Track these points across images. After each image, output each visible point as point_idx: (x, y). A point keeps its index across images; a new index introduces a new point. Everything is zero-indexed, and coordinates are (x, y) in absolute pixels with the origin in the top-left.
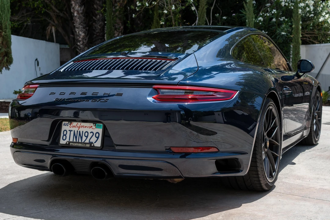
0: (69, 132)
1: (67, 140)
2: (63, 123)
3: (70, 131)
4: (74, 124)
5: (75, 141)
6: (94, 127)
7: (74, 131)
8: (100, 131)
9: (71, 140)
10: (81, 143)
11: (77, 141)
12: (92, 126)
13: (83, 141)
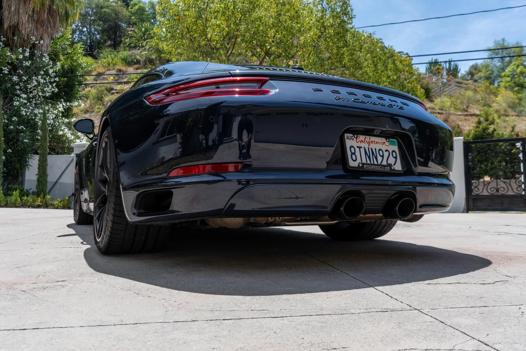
0: (357, 150)
1: (359, 160)
2: (346, 135)
3: (360, 148)
4: (362, 138)
5: (369, 162)
6: (387, 144)
7: (364, 148)
8: (395, 148)
9: (364, 161)
10: (378, 165)
11: (372, 163)
12: (385, 143)
13: (379, 163)
